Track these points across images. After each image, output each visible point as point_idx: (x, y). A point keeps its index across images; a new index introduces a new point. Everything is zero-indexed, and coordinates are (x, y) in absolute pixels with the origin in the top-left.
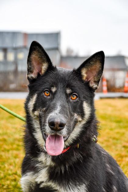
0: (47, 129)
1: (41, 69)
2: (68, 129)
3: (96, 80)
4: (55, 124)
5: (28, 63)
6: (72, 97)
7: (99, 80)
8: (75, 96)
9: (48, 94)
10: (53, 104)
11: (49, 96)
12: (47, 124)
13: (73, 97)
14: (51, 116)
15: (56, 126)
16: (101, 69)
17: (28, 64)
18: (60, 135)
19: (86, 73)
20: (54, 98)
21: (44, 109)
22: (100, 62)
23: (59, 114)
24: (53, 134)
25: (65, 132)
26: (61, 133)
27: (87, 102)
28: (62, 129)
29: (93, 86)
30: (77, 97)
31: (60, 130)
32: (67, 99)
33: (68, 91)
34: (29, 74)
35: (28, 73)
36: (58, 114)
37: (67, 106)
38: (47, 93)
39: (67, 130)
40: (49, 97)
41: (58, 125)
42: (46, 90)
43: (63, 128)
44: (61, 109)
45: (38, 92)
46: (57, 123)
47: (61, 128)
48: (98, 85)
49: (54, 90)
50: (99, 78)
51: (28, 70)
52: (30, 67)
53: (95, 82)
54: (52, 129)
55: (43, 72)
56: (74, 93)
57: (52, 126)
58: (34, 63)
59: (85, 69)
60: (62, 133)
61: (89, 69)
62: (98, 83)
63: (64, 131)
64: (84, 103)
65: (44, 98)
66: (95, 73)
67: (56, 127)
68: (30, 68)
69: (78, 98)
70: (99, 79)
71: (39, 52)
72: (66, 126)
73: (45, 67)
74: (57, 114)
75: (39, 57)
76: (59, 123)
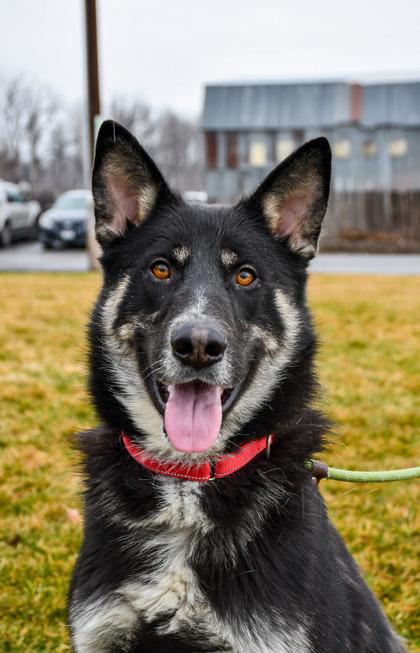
0: (169, 367)
1: (136, 205)
2: (234, 364)
3: (308, 230)
4: (195, 343)
5: (94, 192)
6: (240, 279)
7: (319, 228)
8: (248, 275)
9: (166, 273)
10: (183, 294)
11: (169, 277)
12: (169, 352)
13: (243, 277)
14: (178, 324)
15: (196, 351)
16: (320, 194)
17: (94, 195)
18: (209, 381)
19: (279, 208)
20: (182, 279)
21: (155, 315)
22: (318, 172)
23: (204, 316)
24: (187, 380)
25: (226, 372)
26: (211, 377)
27: (286, 292)
28: (216, 361)
29: (301, 249)
30: (254, 277)
31: (211, 363)
32: (225, 280)
33: (227, 258)
34: (101, 225)
35: (97, 221)
36: (200, 316)
37: (226, 299)
38: (162, 270)
39: (230, 366)
40: (168, 280)
41: (202, 349)
42: (157, 259)
43: (220, 360)
44: (210, 303)
45: (134, 270)
46: (200, 342)
47: (212, 358)
48: (315, 246)
49: (181, 255)
50: (316, 223)
51: (97, 214)
52: (100, 203)
53: (305, 236)
54: (184, 363)
55: (142, 213)
56: (247, 266)
57: (184, 354)
58: (115, 193)
59: (273, 198)
60: (217, 375)
61: (286, 196)
62: (316, 239)
63: (223, 370)
64: (276, 295)
65: (154, 283)
66: (302, 210)
67: (197, 355)
68: (103, 207)
69: (258, 280)
70: (316, 226)
71: (125, 154)
72: (228, 353)
73: (146, 197)
74: (196, 316)
75: (128, 171)
76: (205, 342)
